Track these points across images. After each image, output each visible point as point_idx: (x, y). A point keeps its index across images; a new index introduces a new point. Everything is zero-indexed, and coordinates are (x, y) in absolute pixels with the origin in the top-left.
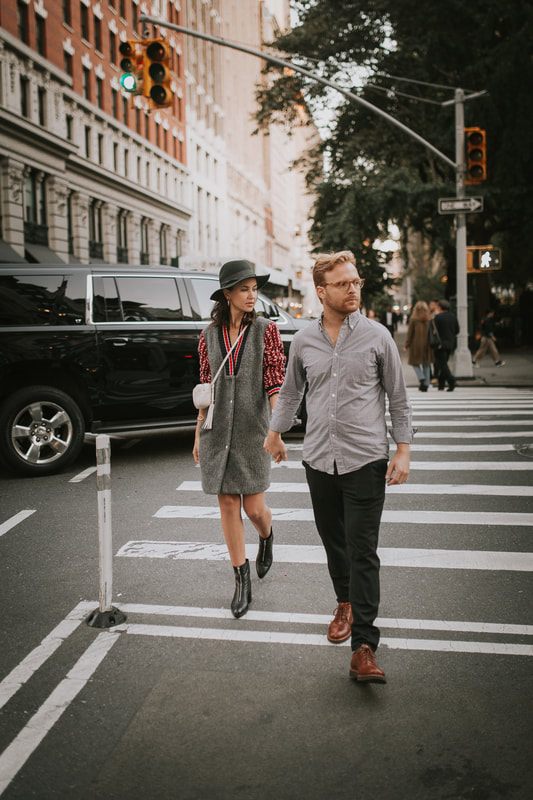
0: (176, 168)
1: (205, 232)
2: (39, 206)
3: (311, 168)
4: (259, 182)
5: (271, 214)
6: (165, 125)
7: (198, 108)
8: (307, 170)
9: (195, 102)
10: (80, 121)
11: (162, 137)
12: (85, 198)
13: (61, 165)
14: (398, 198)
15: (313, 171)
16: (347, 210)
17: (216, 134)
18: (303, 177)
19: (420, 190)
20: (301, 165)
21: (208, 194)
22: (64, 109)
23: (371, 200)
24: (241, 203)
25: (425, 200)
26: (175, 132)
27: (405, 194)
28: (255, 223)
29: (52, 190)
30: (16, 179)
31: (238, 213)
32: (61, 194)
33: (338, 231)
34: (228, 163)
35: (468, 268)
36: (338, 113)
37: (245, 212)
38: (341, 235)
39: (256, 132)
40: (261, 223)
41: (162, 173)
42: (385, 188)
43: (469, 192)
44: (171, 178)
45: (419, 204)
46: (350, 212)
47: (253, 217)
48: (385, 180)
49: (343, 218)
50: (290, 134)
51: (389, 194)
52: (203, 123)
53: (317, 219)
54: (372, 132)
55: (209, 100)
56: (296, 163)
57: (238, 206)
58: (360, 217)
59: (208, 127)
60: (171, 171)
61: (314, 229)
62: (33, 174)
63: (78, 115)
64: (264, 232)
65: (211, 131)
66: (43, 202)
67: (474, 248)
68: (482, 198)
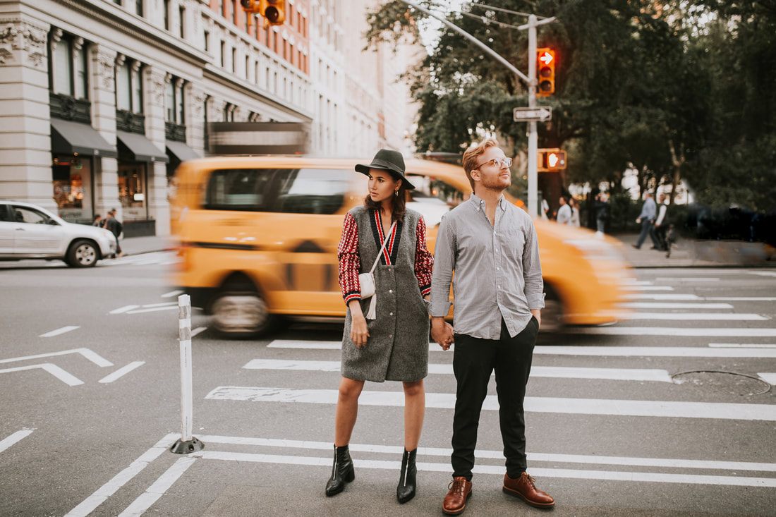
0: (300, 78)
1: (325, 134)
2: (179, 109)
3: (415, 80)
4: (373, 91)
5: (383, 119)
6: (291, 41)
7: (320, 26)
8: (412, 82)
9: (318, 21)
10: (216, 35)
11: (288, 51)
12: (219, 103)
13: (199, 73)
14: (485, 107)
15: (416, 83)
16: (441, 117)
17: (336, 50)
18: (409, 87)
19: (503, 101)
20: (405, 78)
21: (328, 101)
22: (203, 25)
23: (463, 108)
24: (358, 109)
25: (506, 109)
26: (299, 47)
27: (490, 104)
28: (369, 127)
29: (190, 94)
30: (158, 84)
31: (355, 118)
32: (198, 98)
33: (434, 134)
34: (346, 75)
35: (538, 168)
36: (440, 34)
37: (361, 117)
38: (437, 138)
39: (366, 49)
40: (375, 127)
41: (288, 82)
42: (474, 99)
43: (541, 103)
44: (295, 86)
45: (501, 112)
46: (444, 118)
47: (367, 122)
48: (474, 93)
49: (438, 123)
50: (395, 51)
51: (477, 103)
52: (324, 39)
53: (421, 123)
54: (464, 50)
55: (330, 19)
56: (401, 76)
57: (354, 112)
58: (452, 123)
59: (329, 43)
60: (296, 80)
61: (418, 132)
62: (175, 80)
63: (214, 30)
64: (377, 134)
65: (332, 47)
66: (182, 105)
67: (544, 150)
68: (551, 108)
